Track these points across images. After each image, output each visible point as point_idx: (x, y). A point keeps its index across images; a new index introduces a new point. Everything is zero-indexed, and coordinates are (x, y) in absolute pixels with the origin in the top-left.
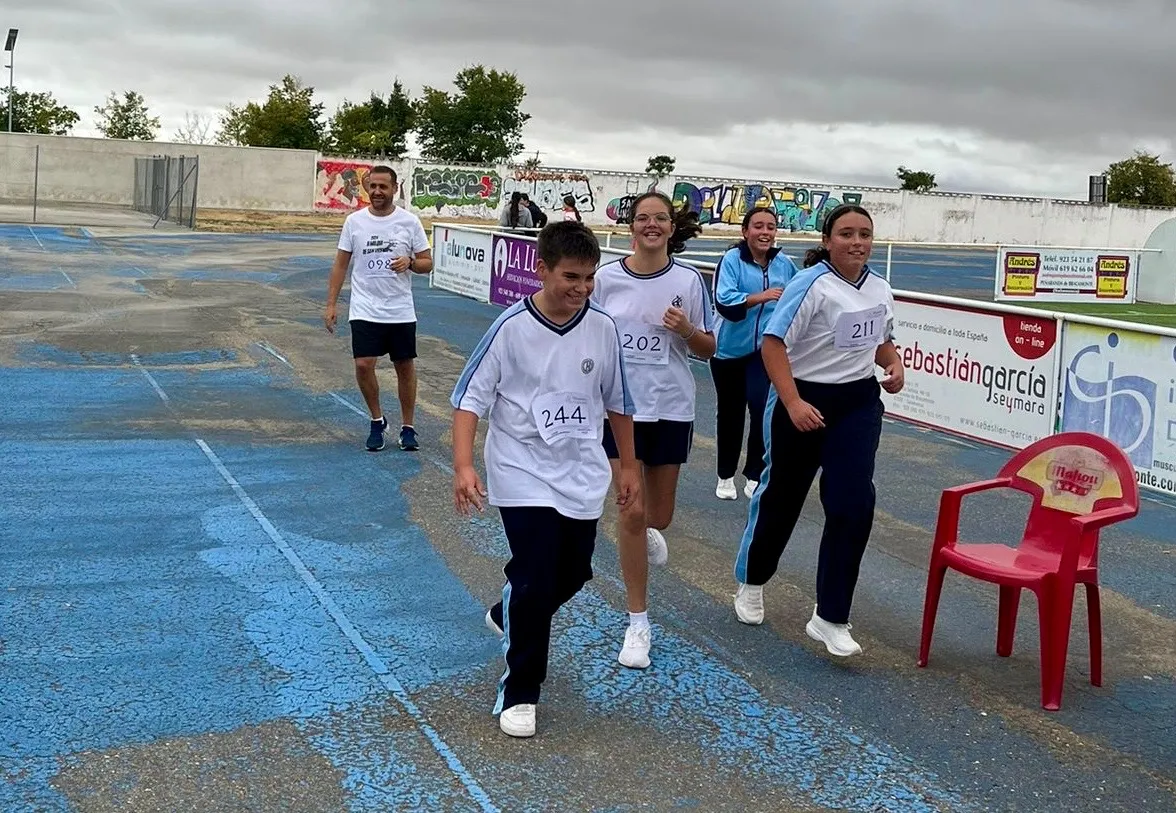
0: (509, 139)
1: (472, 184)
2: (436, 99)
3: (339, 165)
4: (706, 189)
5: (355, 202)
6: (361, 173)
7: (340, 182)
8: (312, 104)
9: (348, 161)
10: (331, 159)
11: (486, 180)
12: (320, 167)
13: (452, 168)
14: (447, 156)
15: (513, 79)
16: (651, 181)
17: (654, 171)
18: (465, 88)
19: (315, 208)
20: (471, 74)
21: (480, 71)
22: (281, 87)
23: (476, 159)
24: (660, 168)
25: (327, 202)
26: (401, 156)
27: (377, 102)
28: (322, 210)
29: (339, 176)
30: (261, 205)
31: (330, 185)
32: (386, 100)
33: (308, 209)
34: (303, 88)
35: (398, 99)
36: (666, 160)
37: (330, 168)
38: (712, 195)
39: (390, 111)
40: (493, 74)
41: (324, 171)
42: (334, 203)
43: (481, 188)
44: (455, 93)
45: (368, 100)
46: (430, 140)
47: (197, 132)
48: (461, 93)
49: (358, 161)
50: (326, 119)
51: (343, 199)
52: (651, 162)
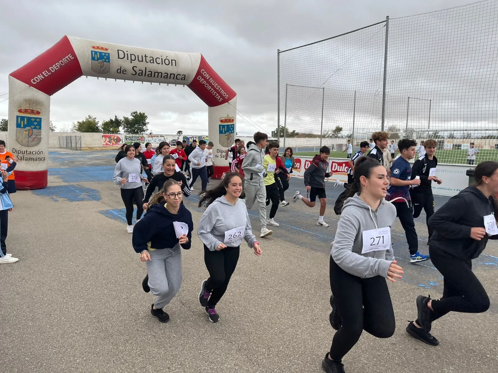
0: (144, 127)
1: (138, 138)
2: (126, 119)
3: (107, 136)
4: (190, 138)
5: (112, 144)
6: (112, 137)
7: (108, 140)
8: (96, 121)
9: (109, 135)
10: (105, 135)
11: (141, 138)
12: (103, 136)
13: (133, 135)
14: (130, 132)
15: (144, 114)
16: (178, 136)
17: (178, 134)
18: (133, 116)
19: (102, 146)
20: (134, 113)
21: (136, 112)
22: (88, 118)
23: (137, 133)
24: (179, 133)
25: (105, 144)
26: (119, 132)
27: (111, 120)
28: (104, 146)
29: (107, 138)
30: (90, 145)
31: (106, 140)
32: (114, 120)
33: (101, 146)
34: (94, 118)
35: (116, 120)
36: (181, 131)
37: (105, 136)
38: (191, 139)
39: (115, 122)
40: (140, 113)
41: (104, 137)
42: (107, 144)
43: (140, 139)
44: (130, 117)
45: (109, 120)
46: (126, 129)
47: (65, 129)
48: (133, 118)
49: (112, 135)
50: (100, 125)
51: (109, 143)
52: (178, 132)
